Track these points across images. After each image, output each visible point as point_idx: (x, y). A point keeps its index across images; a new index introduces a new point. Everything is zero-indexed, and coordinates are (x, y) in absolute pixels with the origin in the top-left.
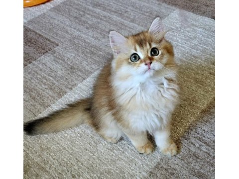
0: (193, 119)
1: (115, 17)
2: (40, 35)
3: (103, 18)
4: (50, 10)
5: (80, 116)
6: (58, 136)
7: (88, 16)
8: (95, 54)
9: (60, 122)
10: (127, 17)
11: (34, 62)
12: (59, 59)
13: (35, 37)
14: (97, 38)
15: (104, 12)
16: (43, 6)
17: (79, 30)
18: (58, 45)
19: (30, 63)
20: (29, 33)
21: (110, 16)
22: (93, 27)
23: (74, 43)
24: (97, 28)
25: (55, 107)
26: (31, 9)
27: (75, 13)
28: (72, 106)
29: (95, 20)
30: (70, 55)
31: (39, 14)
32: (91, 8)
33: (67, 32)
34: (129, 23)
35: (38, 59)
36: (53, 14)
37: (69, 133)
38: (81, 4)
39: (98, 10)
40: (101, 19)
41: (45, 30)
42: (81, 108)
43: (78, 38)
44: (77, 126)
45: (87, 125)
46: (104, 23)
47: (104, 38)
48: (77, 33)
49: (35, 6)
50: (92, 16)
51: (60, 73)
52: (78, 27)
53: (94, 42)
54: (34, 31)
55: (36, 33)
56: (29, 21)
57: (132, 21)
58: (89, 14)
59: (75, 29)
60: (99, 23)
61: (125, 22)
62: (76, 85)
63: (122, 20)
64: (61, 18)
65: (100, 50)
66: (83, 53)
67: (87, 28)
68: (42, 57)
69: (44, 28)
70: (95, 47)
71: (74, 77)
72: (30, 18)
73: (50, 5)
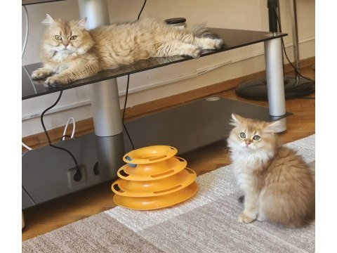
1: (275, 238)
2: (160, 251)
3: (256, 236)
4: (177, 217)
7: (233, 231)
10: (294, 239)
15: (258, 229)
16: (169, 211)
17: (218, 250)
20: (145, 245)
21: (268, 235)
26: (150, 213)
27: (214, 225)
31: (160, 221)
34: (296, 248)
36: (181, 223)
38: (225, 213)
40: (254, 238)
41: (168, 244)
46: (258, 244)
49: (158, 209)
50: (240, 231)
52: (217, 245)
54: (151, 245)
55: (154, 248)
56: (146, 230)
58: (235, 229)
59: (212, 247)
60: (249, 243)
63: (287, 243)
67: (231, 248)
69: (166, 241)
72: (148, 225)
73: (179, 211)
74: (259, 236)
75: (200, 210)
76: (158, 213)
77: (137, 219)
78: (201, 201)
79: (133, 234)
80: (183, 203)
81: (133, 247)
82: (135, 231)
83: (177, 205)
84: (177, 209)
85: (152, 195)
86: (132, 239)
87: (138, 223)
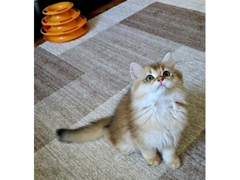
0: (194, 138)
1: (130, 52)
2: (70, 65)
3: (120, 52)
4: (78, 45)
5: (100, 132)
6: (82, 147)
7: (109, 51)
8: (114, 81)
9: (84, 136)
10: (140, 52)
11: (65, 87)
12: (84, 85)
13: (66, 67)
14: (115, 69)
15: (122, 48)
16: (73, 42)
17: (101, 62)
18: (84, 73)
19: (62, 87)
20: (62, 63)
21: (127, 50)
22: (113, 60)
23: (97, 72)
24: (116, 60)
25: (81, 124)
26: (63, 44)
27: (98, 48)
28: (95, 124)
29: (114, 54)
30: (93, 82)
31: (69, 48)
32: (111, 44)
33: (92, 64)
34: (141, 56)
35: (68, 84)
36: (80, 48)
37: (91, 144)
38: (103, 40)
39: (117, 46)
40: (119, 53)
41: (74, 61)
42: (102, 125)
43: (100, 68)
44: (98, 139)
45: (106, 139)
46: (122, 56)
47: (121, 68)
48: (99, 64)
49: (67, 41)
50: (111, 50)
51: (85, 96)
52: (100, 59)
53: (113, 72)
54: (65, 62)
55: (67, 64)
56: (61, 54)
57: (145, 55)
58: (109, 49)
59: (98, 61)
60: (117, 56)
61: (139, 55)
62: (97, 106)
63: (137, 54)
64: (87, 52)
65: (118, 78)
66: (104, 80)
67: (108, 60)
68: (71, 83)
69: (73, 59)
70: (113, 76)
71: (96, 100)
72: (63, 51)
73: (78, 41)
74: (122, 51)
75: (90, 40)
76: (68, 44)
77: (57, 49)
78: (90, 35)
79: (55, 57)
80: (80, 37)
81: (55, 64)
82: (56, 55)
83: (77, 38)
84: (77, 40)
85: (62, 33)
86: (55, 60)
87: (58, 51)
